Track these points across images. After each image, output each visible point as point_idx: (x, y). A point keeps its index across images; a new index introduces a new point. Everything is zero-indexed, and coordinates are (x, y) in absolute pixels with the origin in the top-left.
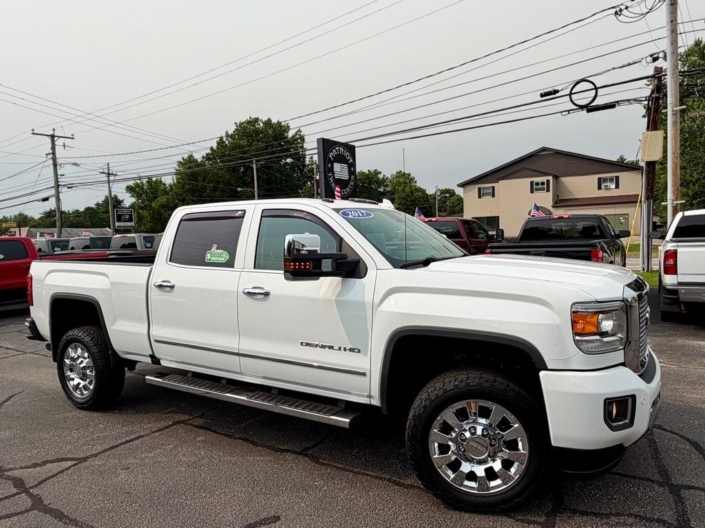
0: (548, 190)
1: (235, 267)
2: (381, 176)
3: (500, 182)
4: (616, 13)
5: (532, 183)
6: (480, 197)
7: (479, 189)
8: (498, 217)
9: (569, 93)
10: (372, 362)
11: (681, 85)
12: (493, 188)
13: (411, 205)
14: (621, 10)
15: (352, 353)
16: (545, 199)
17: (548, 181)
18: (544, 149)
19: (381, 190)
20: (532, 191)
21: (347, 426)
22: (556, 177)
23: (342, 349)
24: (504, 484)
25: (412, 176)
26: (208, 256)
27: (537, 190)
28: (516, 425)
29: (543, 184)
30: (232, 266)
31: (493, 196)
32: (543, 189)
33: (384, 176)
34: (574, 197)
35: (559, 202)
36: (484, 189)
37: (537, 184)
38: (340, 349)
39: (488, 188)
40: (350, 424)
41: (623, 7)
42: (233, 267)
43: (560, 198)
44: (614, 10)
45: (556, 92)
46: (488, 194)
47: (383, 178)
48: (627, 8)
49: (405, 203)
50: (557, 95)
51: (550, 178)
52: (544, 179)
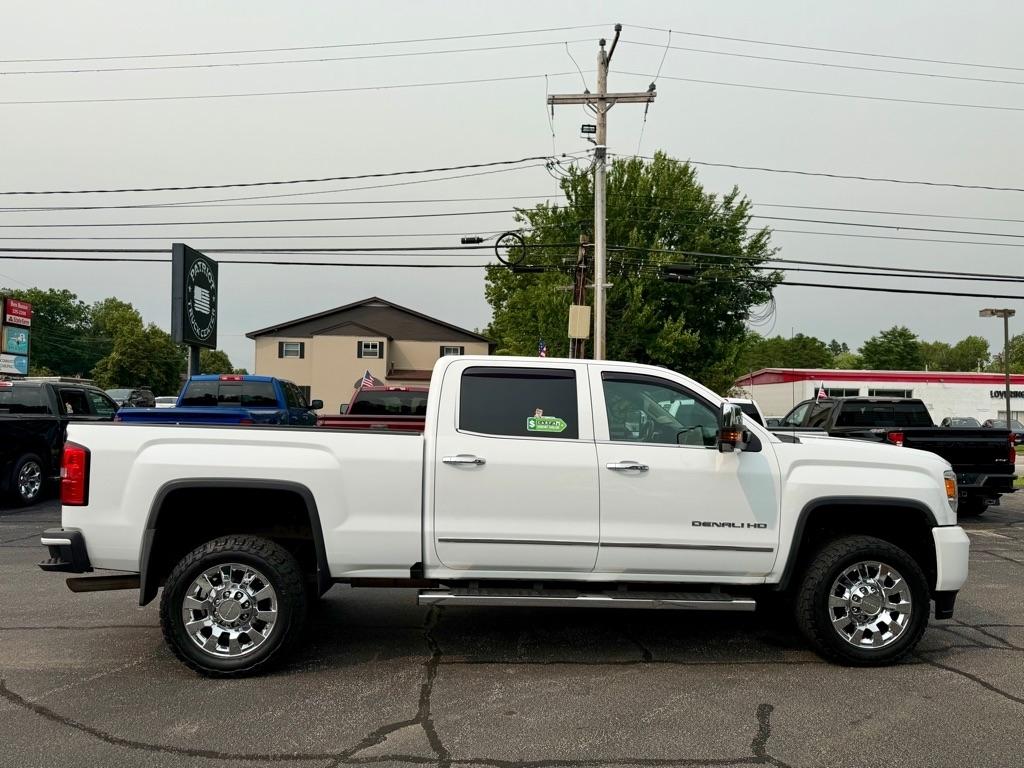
0: (381, 356)
1: (580, 436)
2: (75, 303)
3: (316, 338)
4: (548, 165)
5: (360, 343)
6: (281, 356)
7: (281, 344)
8: (309, 388)
9: (494, 245)
10: (781, 537)
11: (607, 260)
12: (302, 345)
13: (143, 358)
14: (552, 164)
15: (757, 529)
16: (378, 368)
17: (381, 344)
18: (375, 300)
19: (73, 326)
20: (360, 356)
21: (753, 609)
22: (390, 340)
23: (746, 525)
24: (895, 634)
25: (134, 308)
26: (531, 424)
27: (366, 354)
28: (897, 581)
29: (374, 346)
30: (576, 436)
31: (302, 356)
32: (375, 354)
33: (81, 302)
34: (411, 368)
35: (393, 373)
36: (288, 344)
37: (367, 346)
38: (743, 525)
39: (295, 344)
40: (757, 605)
41: (555, 161)
42: (577, 438)
43: (396, 368)
44: (545, 162)
45: (480, 240)
46: (294, 353)
47: (79, 306)
48: (558, 163)
49: (132, 355)
50: (481, 244)
51: (384, 340)
52: (376, 340)
